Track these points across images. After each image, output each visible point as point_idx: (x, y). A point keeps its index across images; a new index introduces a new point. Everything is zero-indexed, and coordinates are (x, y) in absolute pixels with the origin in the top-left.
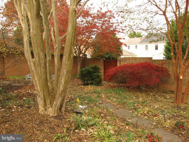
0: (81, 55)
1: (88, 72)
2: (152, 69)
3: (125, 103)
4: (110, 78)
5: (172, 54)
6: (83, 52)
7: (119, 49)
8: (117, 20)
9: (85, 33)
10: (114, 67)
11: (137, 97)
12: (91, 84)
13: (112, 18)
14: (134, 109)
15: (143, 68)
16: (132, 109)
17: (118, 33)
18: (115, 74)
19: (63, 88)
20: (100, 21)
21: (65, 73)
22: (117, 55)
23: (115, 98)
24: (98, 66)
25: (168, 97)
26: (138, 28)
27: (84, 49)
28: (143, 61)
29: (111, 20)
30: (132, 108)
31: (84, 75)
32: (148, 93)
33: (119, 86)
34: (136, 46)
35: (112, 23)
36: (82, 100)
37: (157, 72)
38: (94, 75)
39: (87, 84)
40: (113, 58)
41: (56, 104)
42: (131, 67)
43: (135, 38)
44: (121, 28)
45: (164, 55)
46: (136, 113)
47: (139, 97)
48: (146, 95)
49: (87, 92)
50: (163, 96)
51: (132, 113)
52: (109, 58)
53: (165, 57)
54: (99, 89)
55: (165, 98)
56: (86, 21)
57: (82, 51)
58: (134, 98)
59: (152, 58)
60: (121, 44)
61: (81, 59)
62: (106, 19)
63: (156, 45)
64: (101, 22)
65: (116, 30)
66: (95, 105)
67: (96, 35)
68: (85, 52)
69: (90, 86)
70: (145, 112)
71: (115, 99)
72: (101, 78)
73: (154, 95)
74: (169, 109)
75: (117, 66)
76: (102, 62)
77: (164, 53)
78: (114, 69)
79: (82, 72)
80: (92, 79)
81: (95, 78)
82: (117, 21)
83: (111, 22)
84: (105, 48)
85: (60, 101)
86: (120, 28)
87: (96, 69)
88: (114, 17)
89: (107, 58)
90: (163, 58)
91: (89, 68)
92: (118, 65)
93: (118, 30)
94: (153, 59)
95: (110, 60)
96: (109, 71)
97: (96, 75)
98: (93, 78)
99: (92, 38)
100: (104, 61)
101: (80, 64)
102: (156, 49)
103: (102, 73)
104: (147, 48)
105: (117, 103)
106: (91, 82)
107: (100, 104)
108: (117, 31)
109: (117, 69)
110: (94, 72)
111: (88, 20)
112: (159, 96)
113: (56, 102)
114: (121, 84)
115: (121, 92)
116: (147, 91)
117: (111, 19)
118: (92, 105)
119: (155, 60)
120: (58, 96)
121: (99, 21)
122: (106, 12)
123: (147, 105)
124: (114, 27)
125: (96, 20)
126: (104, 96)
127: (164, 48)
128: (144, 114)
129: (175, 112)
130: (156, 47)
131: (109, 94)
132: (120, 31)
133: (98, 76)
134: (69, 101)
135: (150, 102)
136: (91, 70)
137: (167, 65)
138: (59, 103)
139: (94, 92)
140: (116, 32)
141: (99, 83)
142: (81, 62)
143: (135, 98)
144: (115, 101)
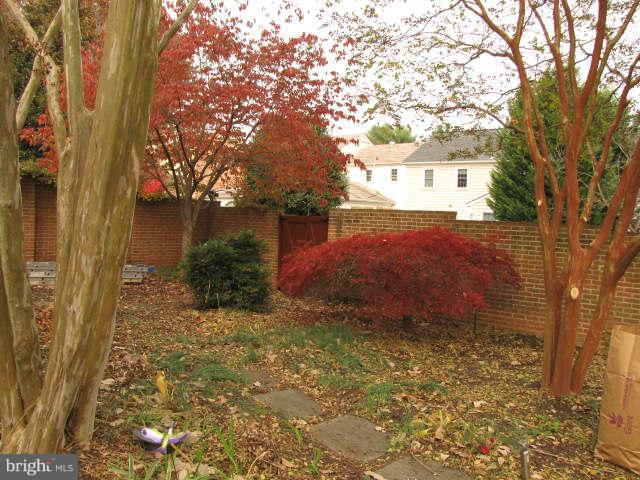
0: (196, 195)
1: (218, 260)
2: (458, 255)
3: (355, 389)
4: (299, 287)
5: (540, 203)
6: (205, 181)
7: (337, 178)
8: (333, 73)
9: (214, 111)
10: (317, 244)
11: (403, 362)
12: (229, 304)
13: (316, 63)
14: (393, 417)
15: (426, 249)
16: (384, 417)
17: (336, 119)
18: (320, 271)
19: (77, 341)
20: (273, 71)
21: (89, 271)
22: (329, 200)
23: (317, 367)
24: (257, 237)
25: (515, 363)
26: (409, 104)
27: (209, 171)
28: (422, 225)
29: (311, 72)
30: (386, 410)
31: (203, 269)
32: (441, 342)
33: (334, 316)
34: (394, 172)
35: (314, 83)
36: (183, 376)
37: (475, 265)
38: (239, 272)
39: (213, 306)
40: (313, 210)
41: (47, 413)
42: (382, 244)
43: (392, 143)
44: (346, 101)
45: (490, 204)
46: (401, 437)
47: (408, 360)
48: (433, 350)
49: (209, 337)
50: (497, 356)
51: (388, 437)
52: (299, 210)
53: (491, 211)
54: (256, 324)
55: (505, 366)
56: (221, 70)
57: (201, 178)
58: (389, 367)
59: (455, 214)
60: (345, 159)
61: (198, 208)
62: (295, 65)
63: (459, 170)
64: (273, 76)
65: (330, 107)
66: (236, 399)
67: (253, 123)
68: (212, 184)
69: (221, 313)
70: (439, 434)
71: (315, 372)
72: (268, 285)
73: (462, 354)
74: (528, 417)
75: (326, 238)
76: (272, 224)
77: (489, 196)
78: (316, 250)
79: (194, 257)
80: (234, 288)
81: (245, 284)
82: (331, 77)
83: (312, 78)
84: (283, 171)
85: (65, 398)
86: (343, 103)
87: (249, 249)
88: (323, 62)
89: (292, 210)
90: (485, 214)
91: (220, 242)
92: (332, 235)
93: (335, 108)
94: (458, 218)
95: (303, 216)
96: (299, 256)
97: (249, 270)
98: (236, 281)
99: (239, 134)
100: (281, 219)
101: (190, 229)
102: (459, 186)
103: (270, 263)
104: (429, 180)
105: (325, 388)
106: (226, 297)
107: (255, 391)
108: (331, 112)
109: (328, 251)
110: (243, 258)
111: (228, 67)
112: (482, 356)
113: (44, 403)
114: (341, 308)
115: (338, 340)
116: (435, 337)
117: (312, 66)
118: (224, 401)
119: (467, 223)
120: (56, 375)
121: (267, 74)
122: (294, 41)
123: (444, 398)
124: (321, 98)
125: (256, 69)
126: (272, 358)
127: (489, 180)
128: (432, 440)
129: (553, 431)
130: (459, 176)
131: (295, 349)
132: (341, 114)
133: (255, 275)
134: (126, 384)
135: (454, 384)
136: (231, 250)
137: (509, 242)
138: (59, 410)
139: (238, 340)
140: (328, 116)
141: (257, 303)
142: (195, 219)
143: (392, 365)
144: (319, 381)
